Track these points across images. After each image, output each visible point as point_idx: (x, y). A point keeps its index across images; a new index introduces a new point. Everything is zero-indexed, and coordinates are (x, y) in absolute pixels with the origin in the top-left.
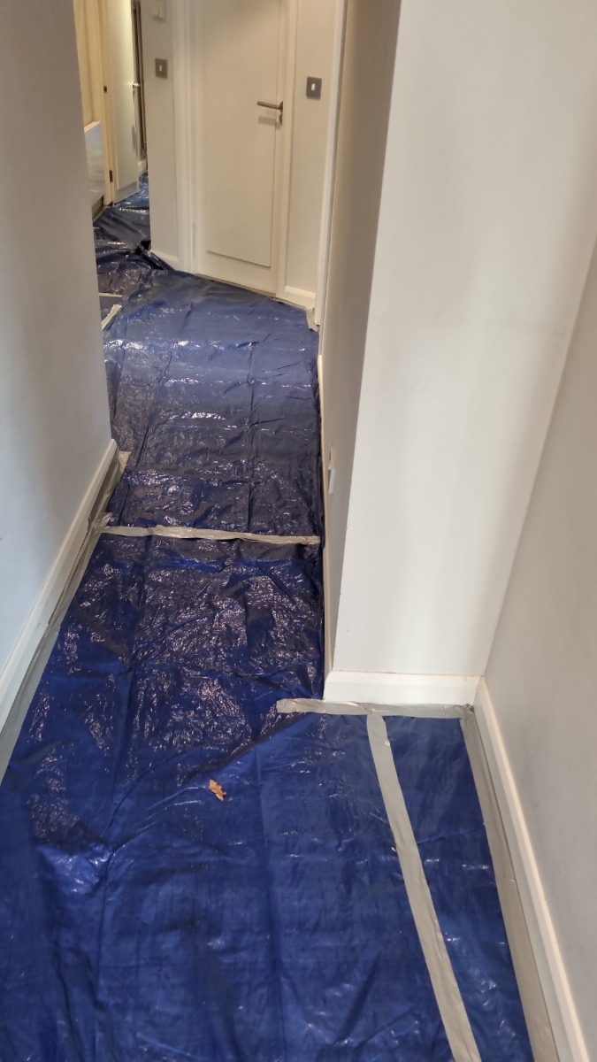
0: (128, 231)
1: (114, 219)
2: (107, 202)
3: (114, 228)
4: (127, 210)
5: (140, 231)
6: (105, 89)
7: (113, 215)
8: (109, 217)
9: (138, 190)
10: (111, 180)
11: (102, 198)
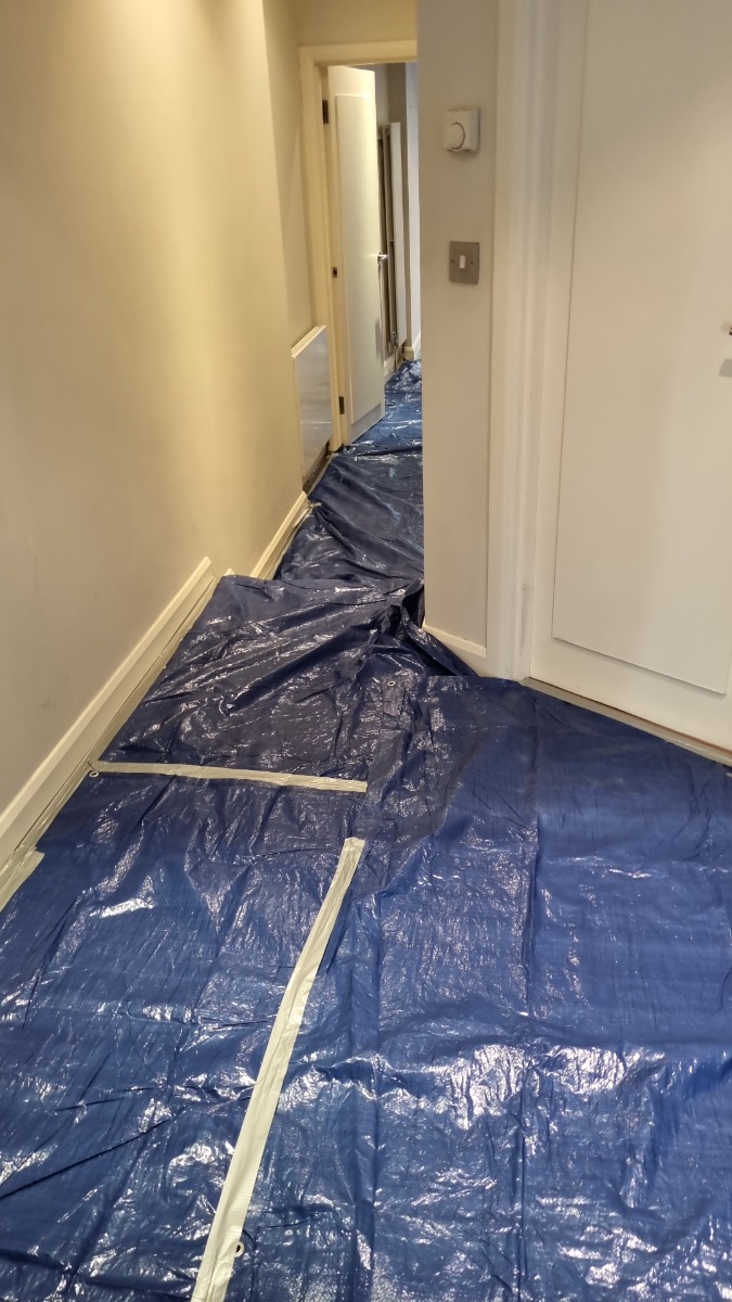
0: (369, 506)
1: (348, 483)
2: (335, 447)
3: (344, 500)
4: (366, 458)
5: (389, 506)
6: (335, 272)
7: (342, 472)
8: (337, 477)
9: (383, 414)
10: (342, 411)
11: (328, 444)
